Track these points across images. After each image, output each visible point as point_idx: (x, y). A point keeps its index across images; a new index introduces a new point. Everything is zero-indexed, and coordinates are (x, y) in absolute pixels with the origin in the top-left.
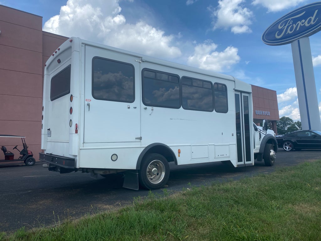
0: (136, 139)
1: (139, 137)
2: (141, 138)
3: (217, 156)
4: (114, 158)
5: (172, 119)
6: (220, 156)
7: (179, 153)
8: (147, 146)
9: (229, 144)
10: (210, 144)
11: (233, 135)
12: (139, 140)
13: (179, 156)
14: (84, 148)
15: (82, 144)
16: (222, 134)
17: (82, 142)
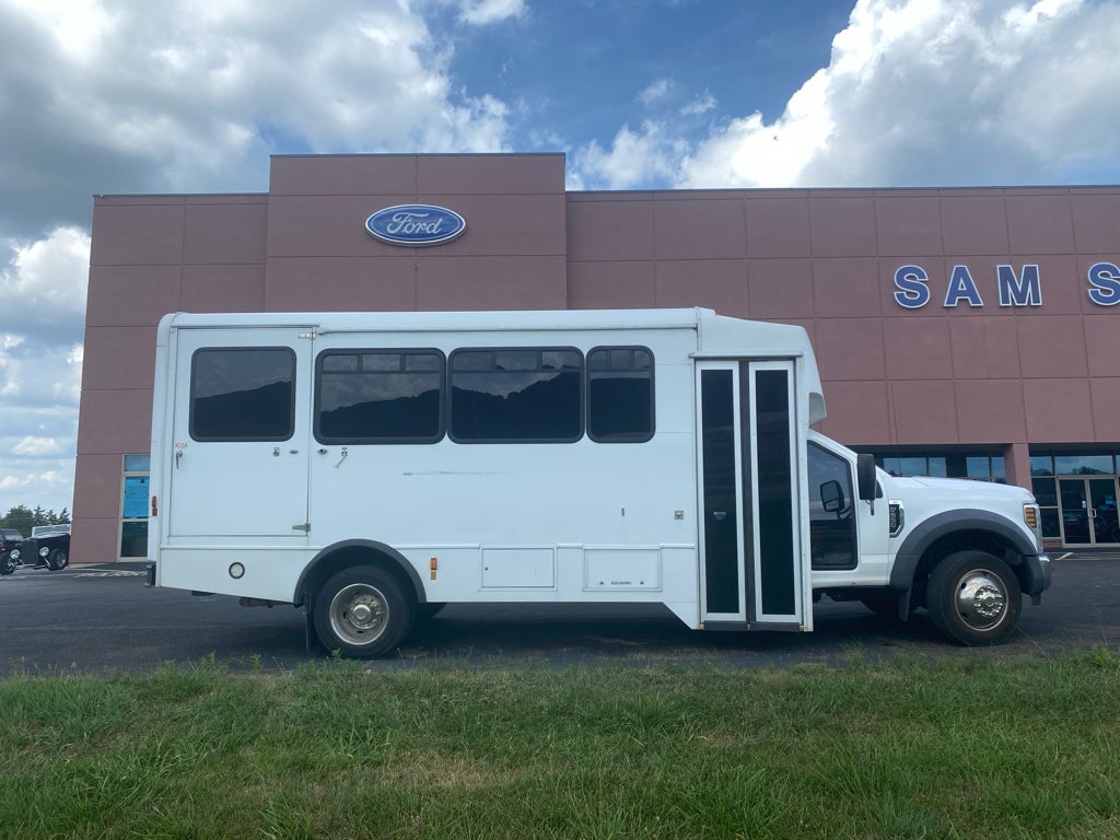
0: (295, 528)
1: (304, 523)
2: (307, 527)
3: (593, 584)
4: (237, 570)
5: (410, 474)
6: (608, 585)
7: (434, 568)
8: (324, 547)
9: (657, 546)
10: (562, 545)
12: (304, 533)
13: (433, 577)
14: (169, 546)
15: (165, 539)
16: (623, 515)
17: (165, 533)
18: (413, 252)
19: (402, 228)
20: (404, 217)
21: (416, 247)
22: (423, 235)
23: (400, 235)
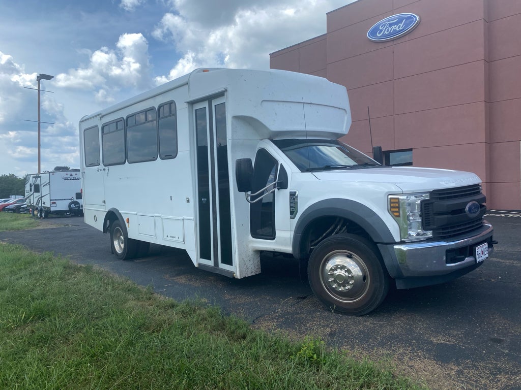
3: (165, 236)
4: (95, 218)
6: (169, 238)
7: (128, 223)
9: (182, 218)
10: (156, 215)
11: (188, 201)
12: (104, 204)
13: (129, 226)
16: (171, 199)
18: (391, 43)
19: (385, 31)
20: (385, 25)
21: (393, 40)
22: (395, 32)
23: (384, 36)
